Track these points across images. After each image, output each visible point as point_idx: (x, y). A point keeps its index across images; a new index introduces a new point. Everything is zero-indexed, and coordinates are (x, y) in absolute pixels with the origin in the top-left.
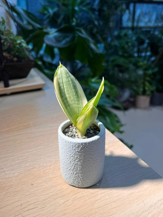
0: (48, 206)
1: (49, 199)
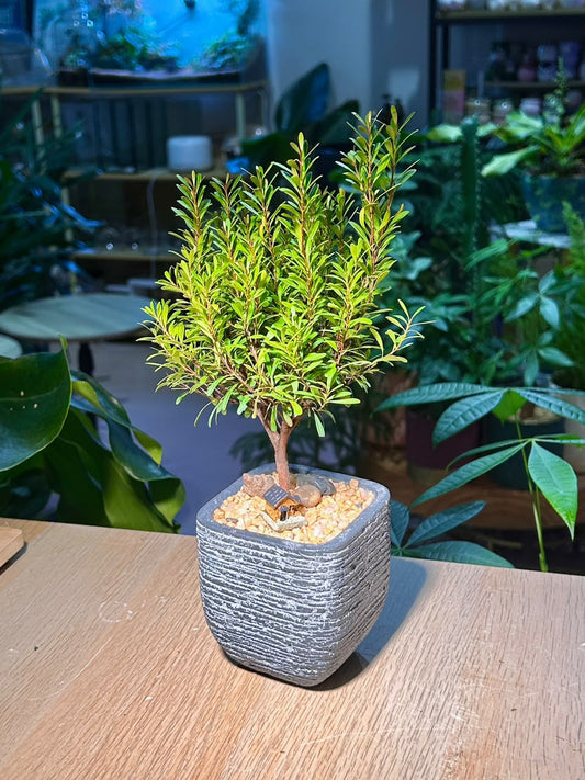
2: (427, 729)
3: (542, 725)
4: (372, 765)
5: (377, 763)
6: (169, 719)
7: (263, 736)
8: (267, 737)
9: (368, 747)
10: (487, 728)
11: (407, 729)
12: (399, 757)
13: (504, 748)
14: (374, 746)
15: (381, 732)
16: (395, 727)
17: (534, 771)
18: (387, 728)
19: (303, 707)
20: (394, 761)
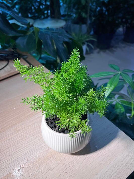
0: (76, 164)
1: (75, 160)
2: (43, 145)
3: (63, 161)
4: (26, 146)
5: (27, 146)
6: (12, 115)
7: (19, 127)
8: (19, 128)
9: (30, 142)
10: (53, 153)
11: (40, 143)
12: (31, 148)
13: (50, 160)
14: (31, 142)
15: (36, 140)
16: (39, 141)
17: (48, 170)
18: (37, 140)
19: (31, 126)
20: (30, 148)
